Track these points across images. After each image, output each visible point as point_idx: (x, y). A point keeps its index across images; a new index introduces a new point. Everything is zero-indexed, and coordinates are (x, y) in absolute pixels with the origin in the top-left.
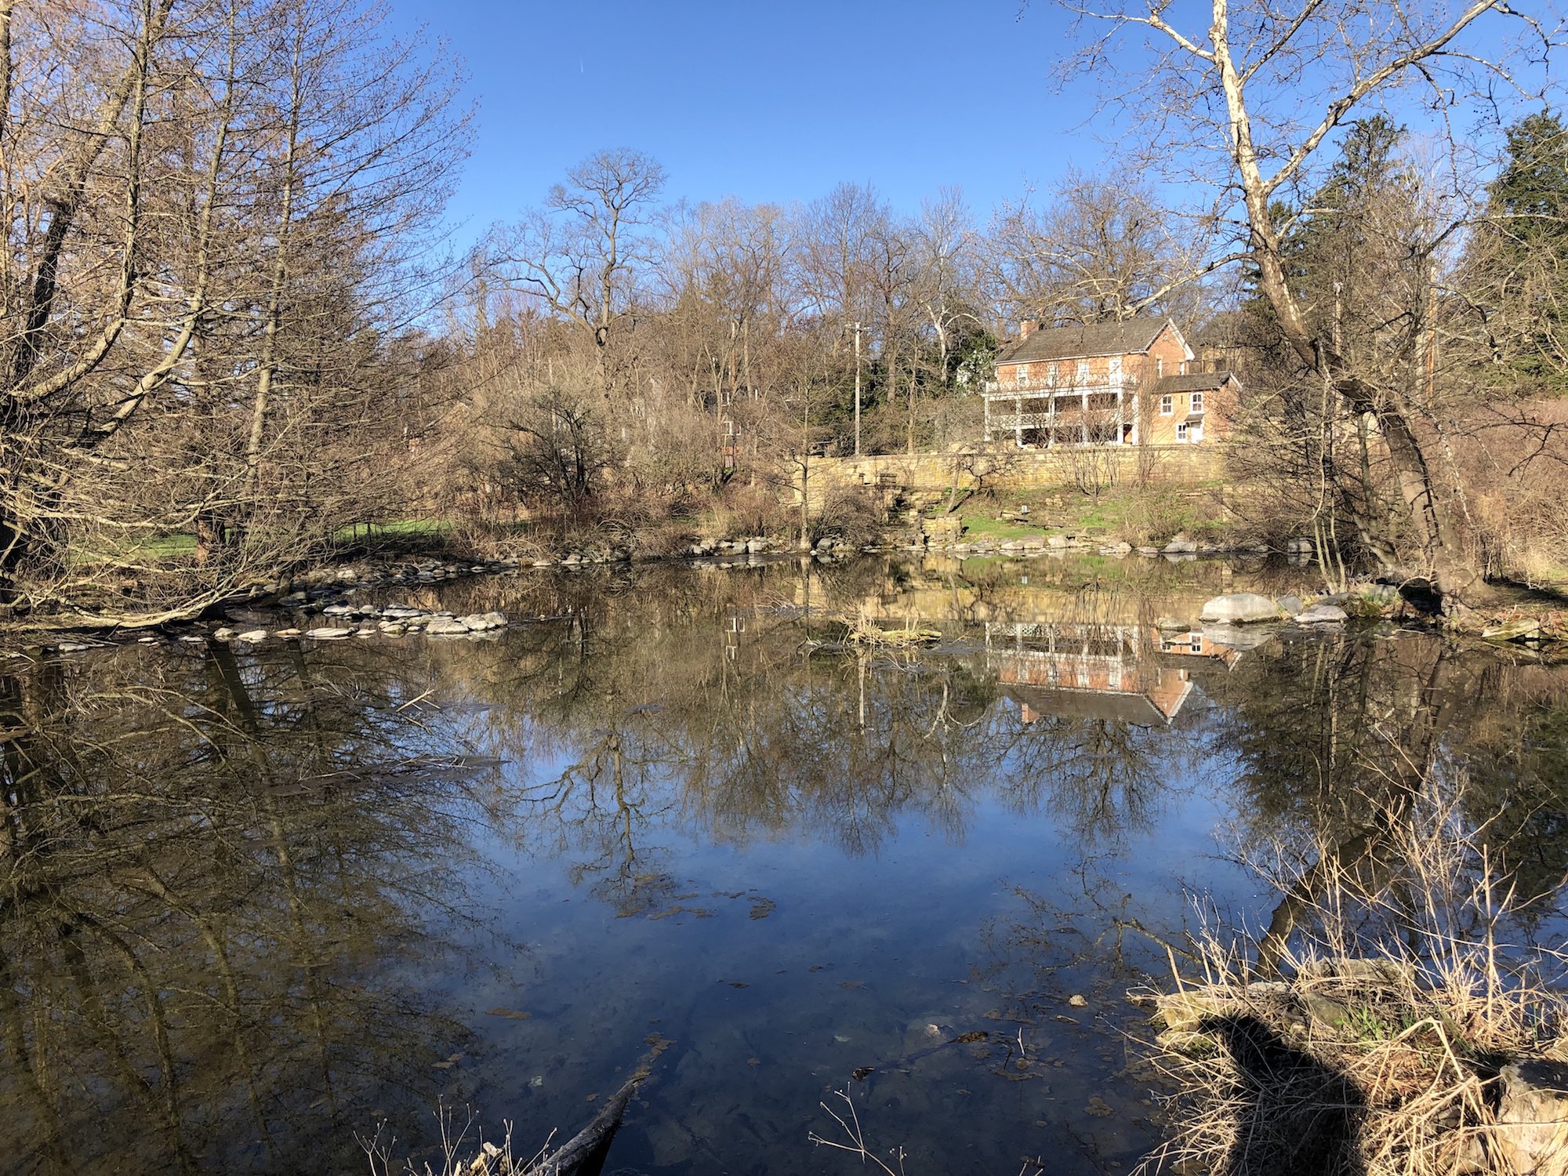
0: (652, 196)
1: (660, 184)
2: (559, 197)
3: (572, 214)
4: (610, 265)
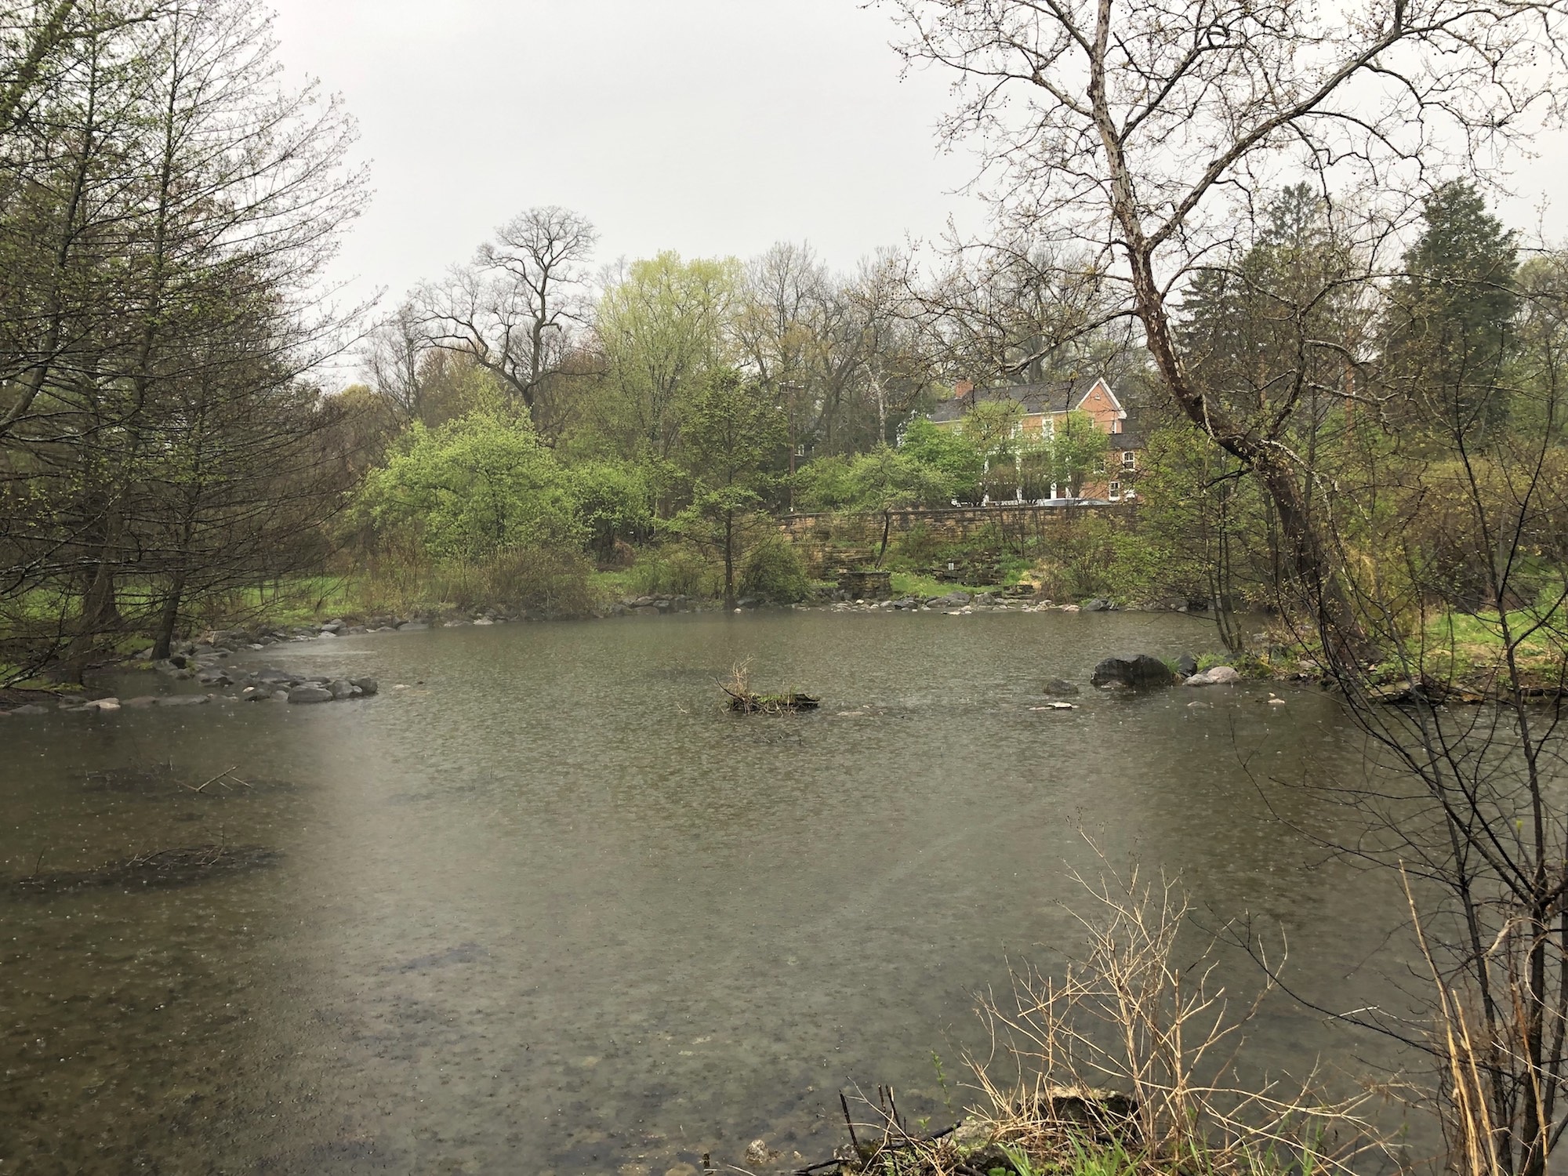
2: (488, 257)
4: (540, 324)
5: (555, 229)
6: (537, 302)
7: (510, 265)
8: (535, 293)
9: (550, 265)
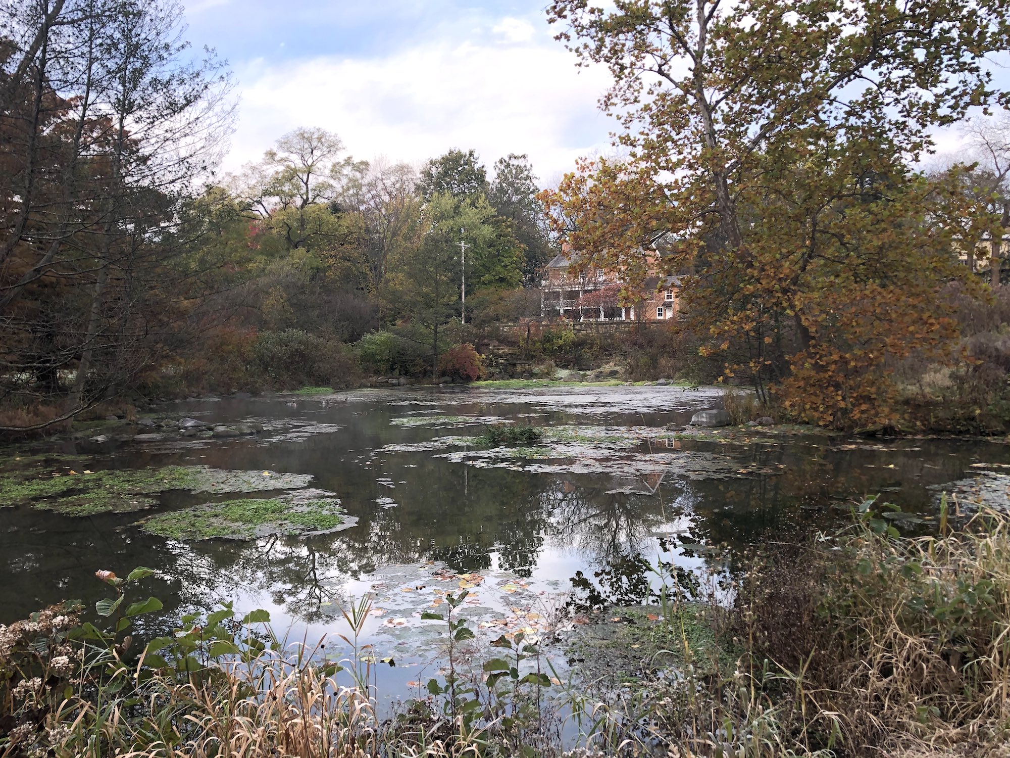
2: (272, 159)
4: (305, 202)
5: (314, 144)
6: (303, 189)
8: (303, 184)
9: (311, 166)
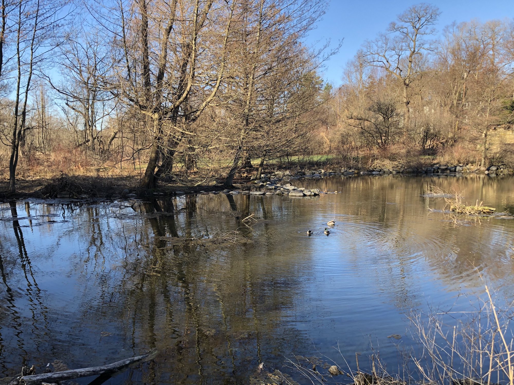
0: (434, 22)
1: (437, 16)
2: (393, 27)
3: (398, 33)
4: (413, 54)
5: (422, 13)
6: (412, 44)
7: (401, 30)
8: (411, 41)
9: (419, 28)
